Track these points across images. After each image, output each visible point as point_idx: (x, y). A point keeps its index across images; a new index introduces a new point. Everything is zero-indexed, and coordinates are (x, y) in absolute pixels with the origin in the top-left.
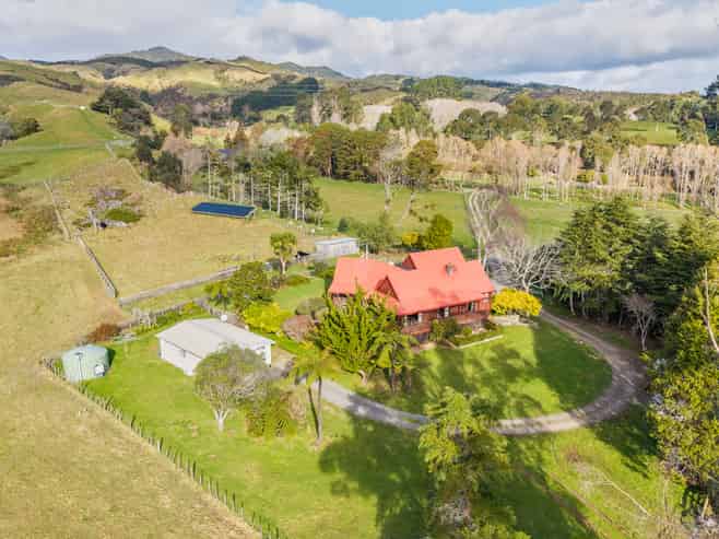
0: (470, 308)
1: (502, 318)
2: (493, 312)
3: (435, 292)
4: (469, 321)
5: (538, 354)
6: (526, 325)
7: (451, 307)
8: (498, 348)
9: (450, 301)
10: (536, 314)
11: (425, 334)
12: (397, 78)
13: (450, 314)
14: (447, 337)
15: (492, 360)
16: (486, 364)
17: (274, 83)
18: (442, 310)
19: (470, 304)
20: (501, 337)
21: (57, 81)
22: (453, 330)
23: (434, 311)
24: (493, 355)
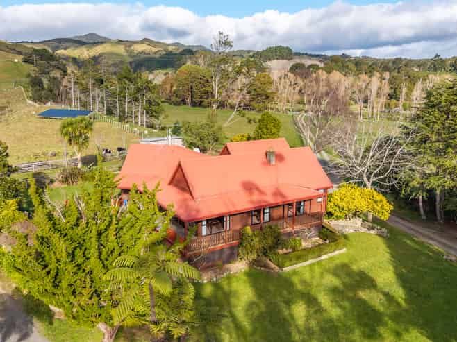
0: (298, 209)
1: (341, 222)
2: (330, 214)
3: (249, 187)
4: (297, 228)
5: (403, 279)
6: (373, 232)
7: (272, 207)
8: (342, 269)
9: (271, 200)
10: (385, 217)
11: (232, 248)
12: (249, 52)
13: (271, 219)
14: (265, 254)
15: (334, 291)
16: (324, 300)
17: (164, 53)
18: (258, 211)
19: (299, 203)
20: (344, 251)
21: (14, 50)
22: (274, 243)
23: (248, 213)
24: (336, 282)
